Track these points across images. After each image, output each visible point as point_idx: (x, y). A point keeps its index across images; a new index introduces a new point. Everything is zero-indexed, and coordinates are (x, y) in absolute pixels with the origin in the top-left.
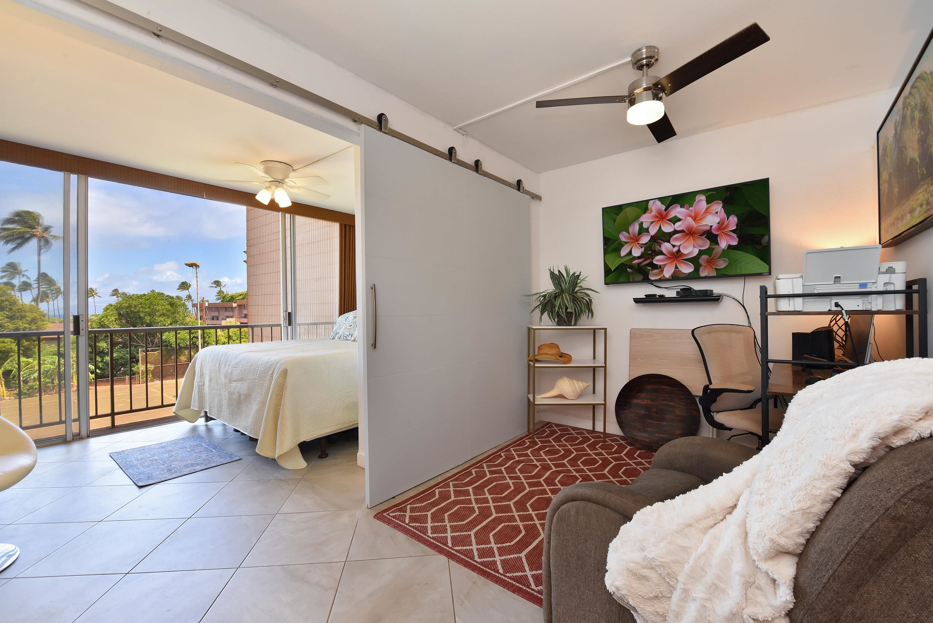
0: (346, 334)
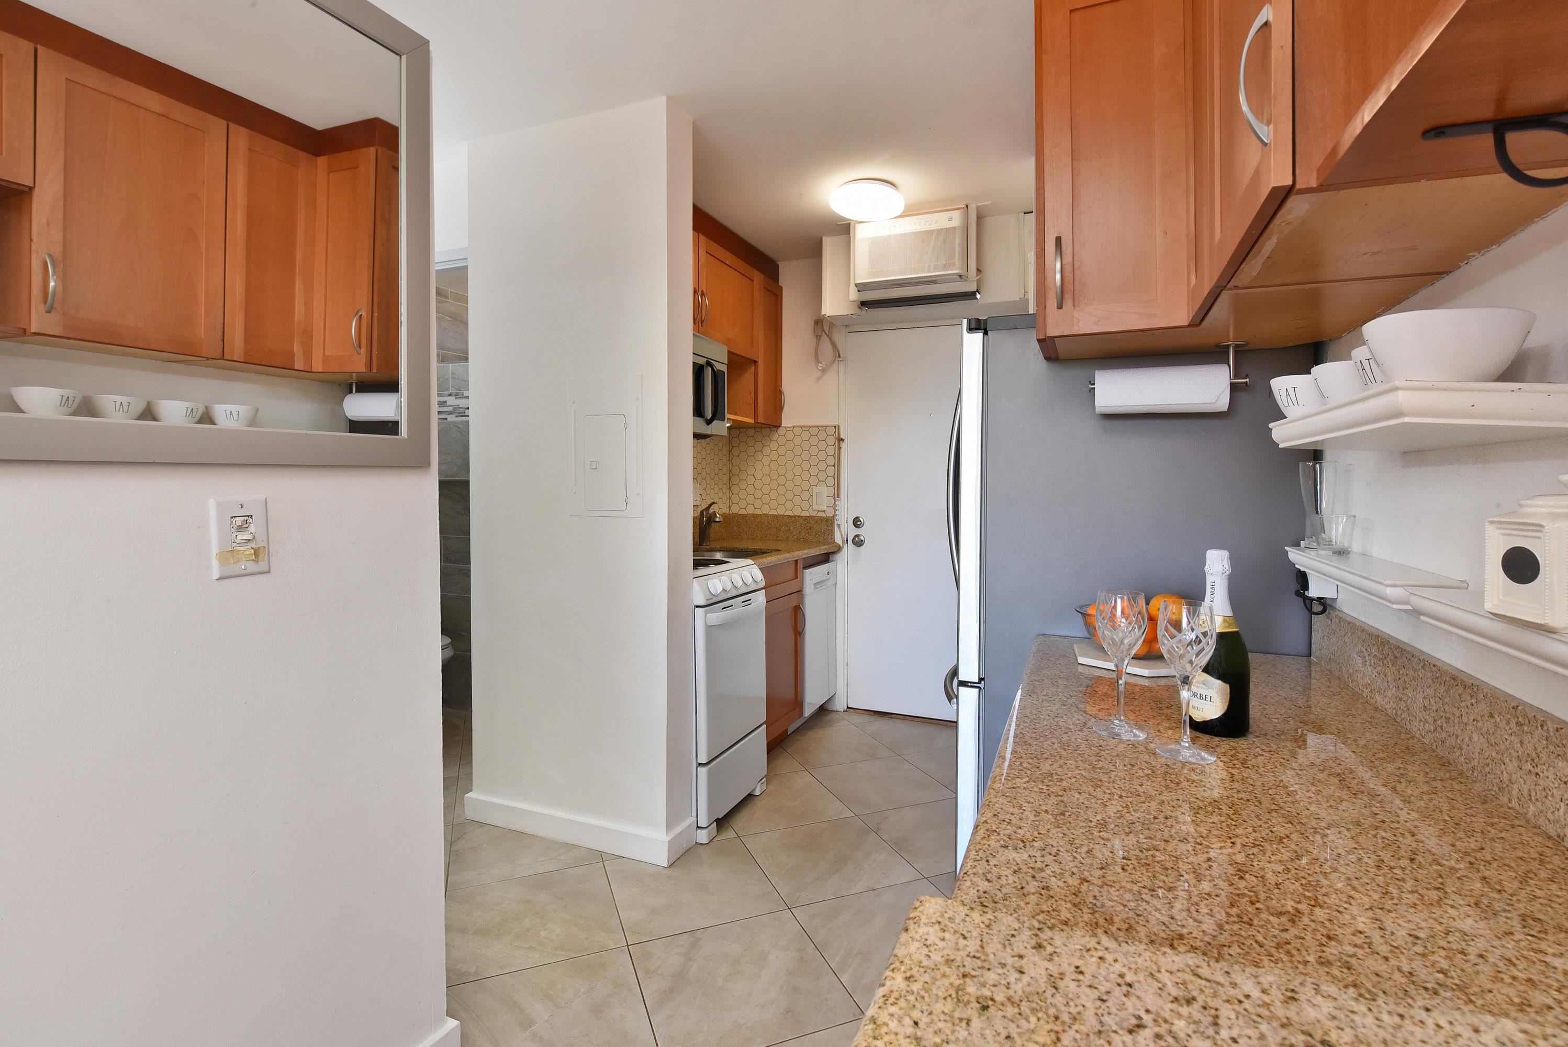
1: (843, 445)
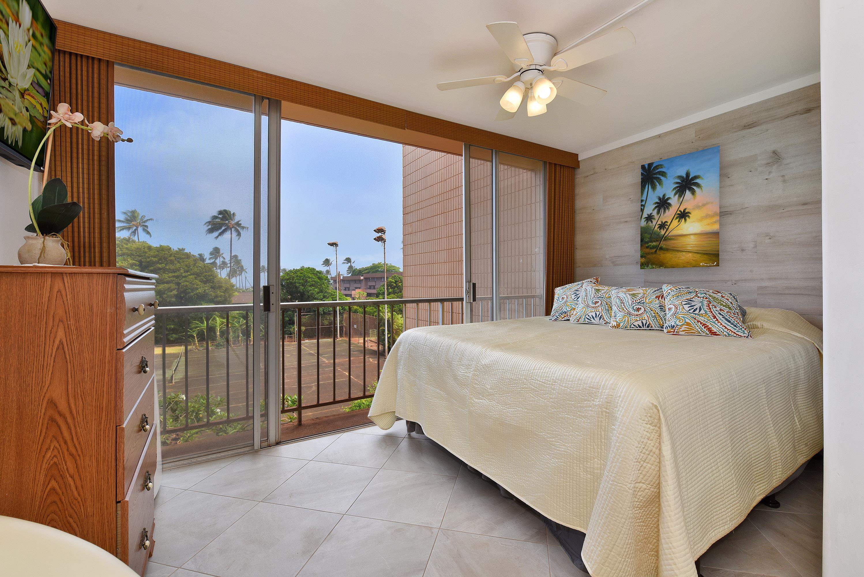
0: (590, 314)
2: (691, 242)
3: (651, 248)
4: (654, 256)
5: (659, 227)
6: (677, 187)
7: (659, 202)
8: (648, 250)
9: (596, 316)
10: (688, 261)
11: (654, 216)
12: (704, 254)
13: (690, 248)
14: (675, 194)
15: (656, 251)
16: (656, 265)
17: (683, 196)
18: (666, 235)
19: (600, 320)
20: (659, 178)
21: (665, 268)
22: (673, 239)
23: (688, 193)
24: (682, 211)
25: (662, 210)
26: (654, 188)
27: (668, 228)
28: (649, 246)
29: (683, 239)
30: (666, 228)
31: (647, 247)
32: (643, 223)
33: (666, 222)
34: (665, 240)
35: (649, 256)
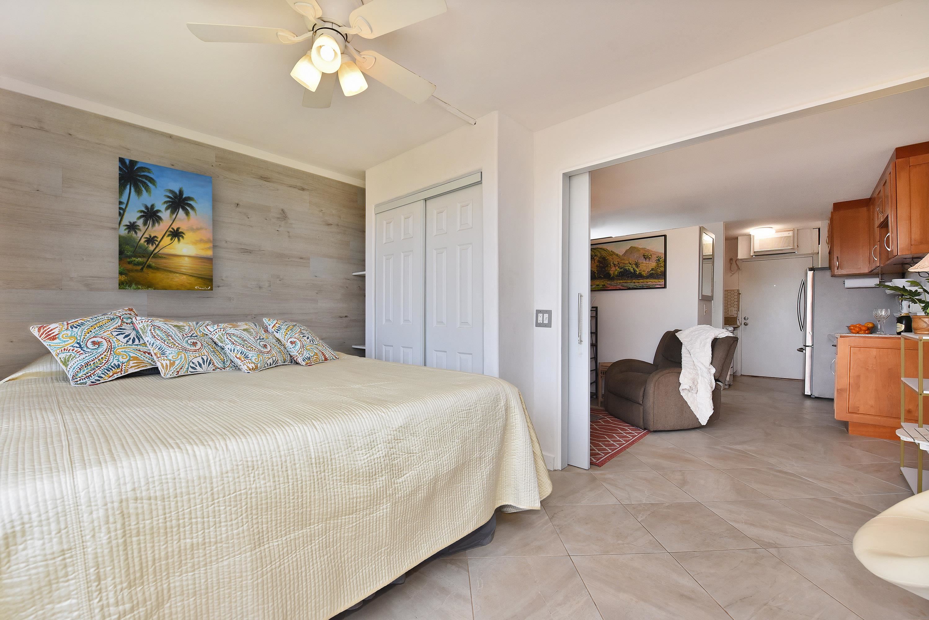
1: (740, 295)
2: (186, 264)
3: (135, 265)
4: (139, 274)
5: (146, 241)
6: (169, 202)
7: (146, 211)
8: (130, 267)
9: (204, 362)
10: (182, 283)
11: (138, 226)
12: (199, 278)
13: (184, 270)
14: (167, 209)
15: (142, 269)
16: (142, 285)
17: (176, 214)
18: (156, 251)
19: (209, 366)
20: (145, 183)
21: (154, 289)
22: (165, 258)
23: (181, 212)
24: (175, 229)
25: (150, 222)
26: (139, 192)
27: (158, 245)
28: (132, 261)
29: (176, 260)
30: (155, 244)
31: (129, 263)
32: (123, 232)
33: (155, 237)
34: (154, 257)
35: (131, 274)
